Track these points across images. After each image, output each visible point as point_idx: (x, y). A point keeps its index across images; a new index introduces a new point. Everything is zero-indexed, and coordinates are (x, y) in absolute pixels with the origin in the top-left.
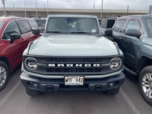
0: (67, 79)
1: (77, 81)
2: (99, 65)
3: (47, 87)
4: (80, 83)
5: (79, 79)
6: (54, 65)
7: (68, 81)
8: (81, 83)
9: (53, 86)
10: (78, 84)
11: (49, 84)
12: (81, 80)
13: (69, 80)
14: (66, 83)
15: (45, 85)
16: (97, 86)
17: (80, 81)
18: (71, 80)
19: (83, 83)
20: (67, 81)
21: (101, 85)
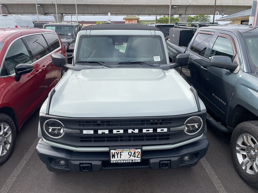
0: (113, 153)
1: (131, 155)
2: (165, 130)
3: (81, 165)
4: (136, 158)
5: (133, 152)
6: (92, 132)
7: (116, 156)
8: (138, 159)
9: (91, 164)
10: (132, 161)
11: (86, 161)
12: (137, 154)
13: (118, 154)
14: (112, 159)
15: (78, 163)
16: (163, 162)
17: (135, 156)
18: (121, 155)
19: (140, 159)
20: (114, 156)
21: (170, 160)
